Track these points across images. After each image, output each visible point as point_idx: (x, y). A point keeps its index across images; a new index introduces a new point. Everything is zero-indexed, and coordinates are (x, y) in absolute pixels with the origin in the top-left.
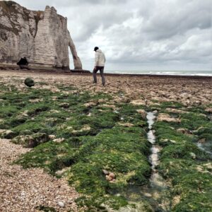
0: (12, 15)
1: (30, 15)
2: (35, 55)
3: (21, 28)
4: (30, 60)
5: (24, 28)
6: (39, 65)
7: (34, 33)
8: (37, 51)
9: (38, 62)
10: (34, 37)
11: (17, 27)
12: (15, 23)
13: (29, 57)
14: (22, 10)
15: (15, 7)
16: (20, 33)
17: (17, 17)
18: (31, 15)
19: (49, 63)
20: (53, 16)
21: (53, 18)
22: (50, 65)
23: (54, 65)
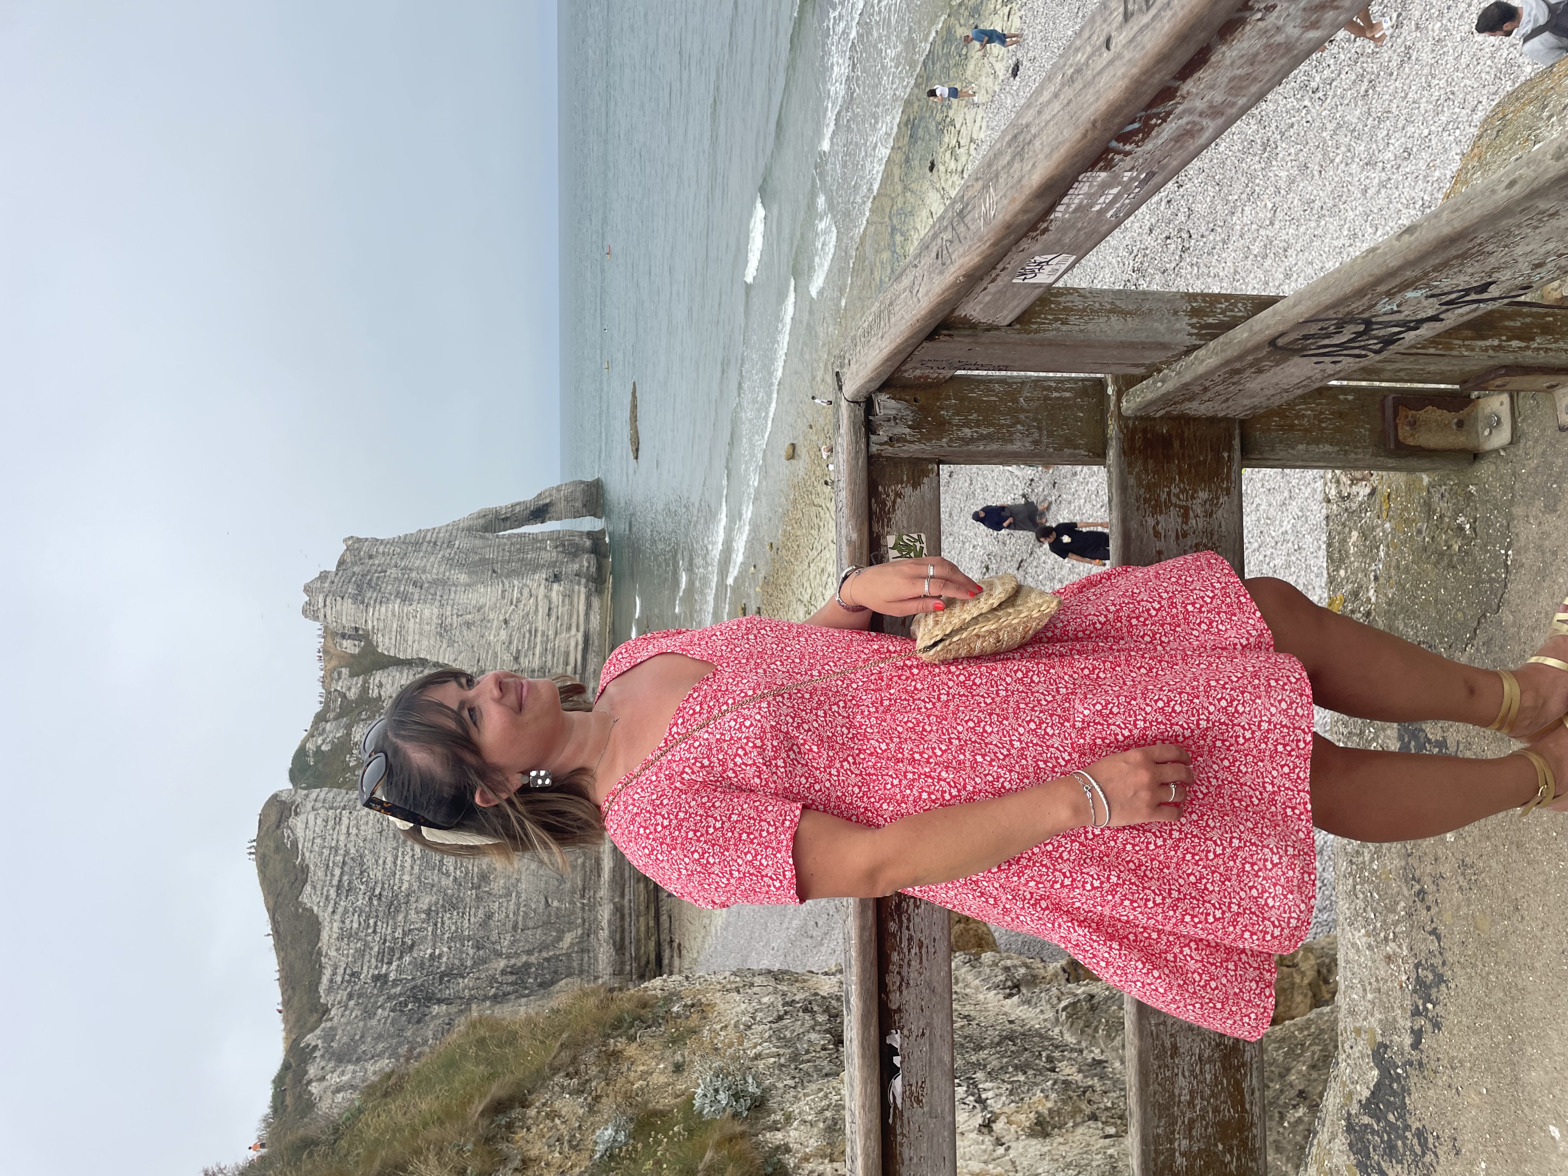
14: (328, 727)
18: (350, 687)
19: (582, 608)
20: (352, 589)
21: (359, 587)
22: (589, 606)
23: (592, 585)
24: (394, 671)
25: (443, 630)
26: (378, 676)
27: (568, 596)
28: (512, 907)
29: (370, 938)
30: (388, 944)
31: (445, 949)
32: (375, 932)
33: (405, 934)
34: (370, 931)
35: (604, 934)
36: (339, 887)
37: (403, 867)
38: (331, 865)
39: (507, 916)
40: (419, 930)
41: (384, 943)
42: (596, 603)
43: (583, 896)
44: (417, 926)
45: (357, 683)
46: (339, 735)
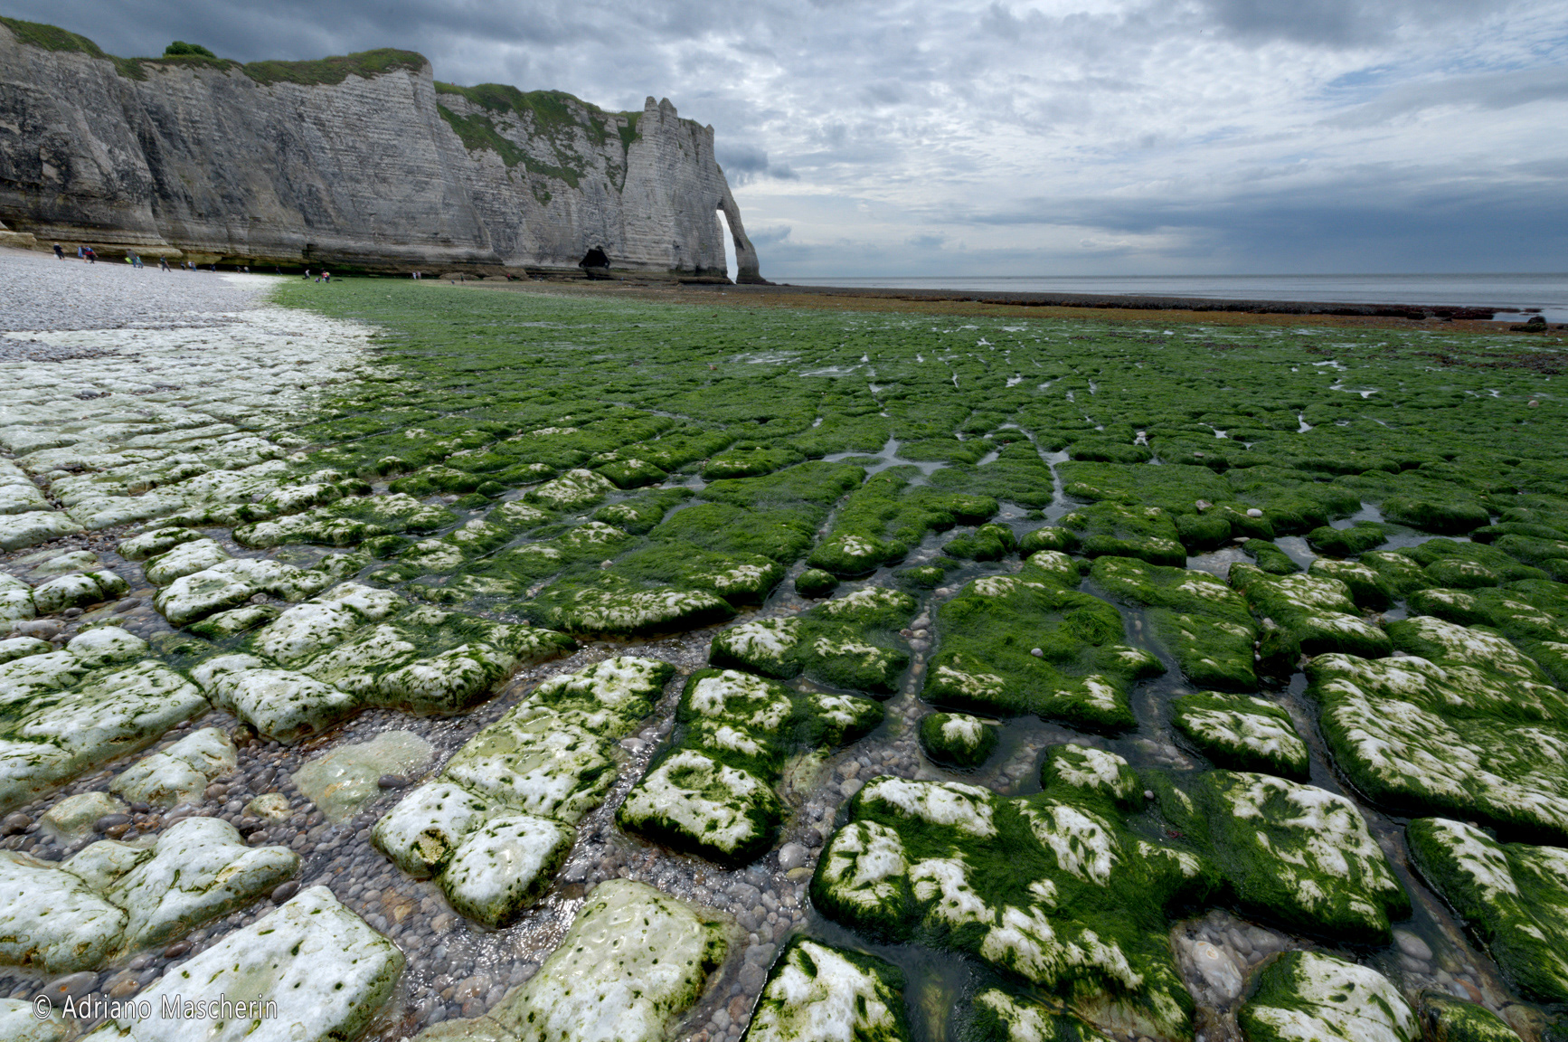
0: (558, 132)
1: (607, 129)
2: (624, 240)
3: (583, 167)
4: (612, 253)
5: (591, 165)
6: (634, 266)
7: (619, 180)
8: (628, 228)
9: (634, 258)
10: (620, 191)
11: (572, 165)
12: (569, 153)
13: (609, 246)
14: (584, 113)
15: (566, 107)
16: (582, 182)
17: (571, 137)
18: (611, 127)
19: (660, 262)
20: (666, 127)
21: (666, 132)
22: (662, 265)
23: (674, 267)
24: (620, 151)
25: (646, 181)
26: (618, 143)
27: (666, 253)
28: (367, 195)
29: (329, 113)
30: (327, 123)
31: (329, 155)
32: (334, 116)
33: (336, 133)
34: (335, 113)
36: (362, 96)
37: (382, 134)
38: (377, 92)
39: (360, 192)
40: (341, 141)
41: (327, 121)
42: (665, 269)
43: (379, 234)
44: (343, 140)
45: (614, 131)
46: (578, 119)
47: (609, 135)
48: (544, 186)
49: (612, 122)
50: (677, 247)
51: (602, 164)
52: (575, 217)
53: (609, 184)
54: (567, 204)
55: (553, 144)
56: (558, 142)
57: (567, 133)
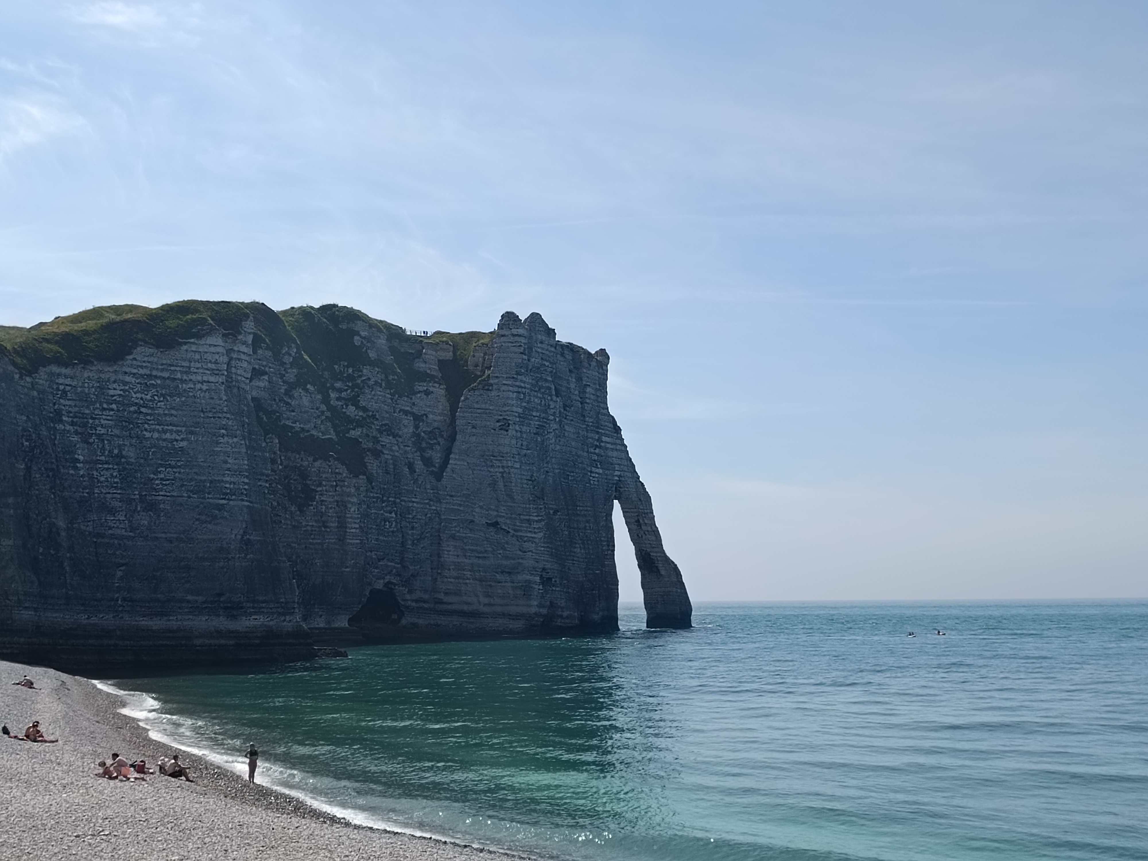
0: (335, 378)
2: (437, 569)
3: (374, 436)
4: (411, 596)
5: (390, 432)
6: (457, 621)
7: (437, 454)
8: (448, 546)
9: (456, 602)
10: (439, 477)
11: (356, 434)
13: (406, 582)
14: (382, 342)
15: (351, 333)
16: (372, 463)
17: (358, 384)
18: (428, 364)
20: (535, 361)
21: (535, 369)
25: (487, 458)
26: (439, 391)
27: (526, 594)
28: (119, 532)
29: (98, 405)
30: (91, 421)
31: (81, 473)
32: (104, 409)
33: (99, 436)
34: (105, 406)
35: (83, 618)
36: (150, 376)
37: (165, 432)
38: (172, 368)
39: (110, 528)
40: (103, 448)
41: (92, 418)
43: (124, 599)
44: (107, 447)
45: (433, 369)
46: (372, 355)
47: (424, 377)
48: (304, 475)
49: (429, 354)
50: (546, 581)
51: (408, 429)
52: (353, 528)
53: (419, 465)
54: (342, 505)
55: (326, 400)
56: (333, 395)
57: (351, 378)
